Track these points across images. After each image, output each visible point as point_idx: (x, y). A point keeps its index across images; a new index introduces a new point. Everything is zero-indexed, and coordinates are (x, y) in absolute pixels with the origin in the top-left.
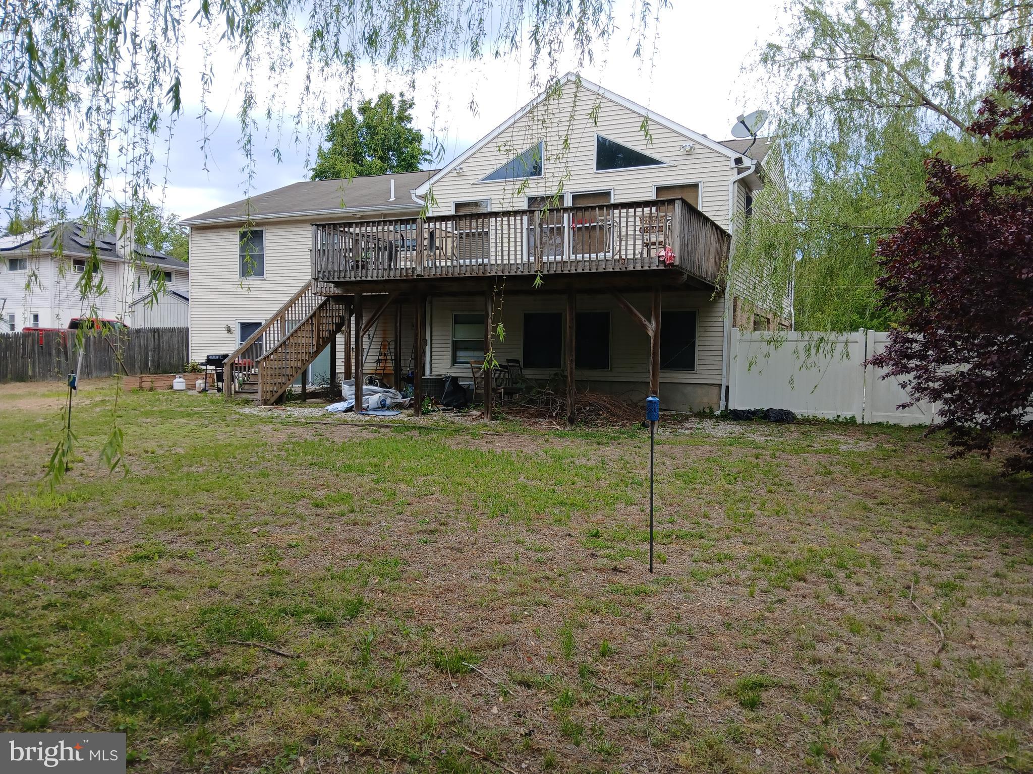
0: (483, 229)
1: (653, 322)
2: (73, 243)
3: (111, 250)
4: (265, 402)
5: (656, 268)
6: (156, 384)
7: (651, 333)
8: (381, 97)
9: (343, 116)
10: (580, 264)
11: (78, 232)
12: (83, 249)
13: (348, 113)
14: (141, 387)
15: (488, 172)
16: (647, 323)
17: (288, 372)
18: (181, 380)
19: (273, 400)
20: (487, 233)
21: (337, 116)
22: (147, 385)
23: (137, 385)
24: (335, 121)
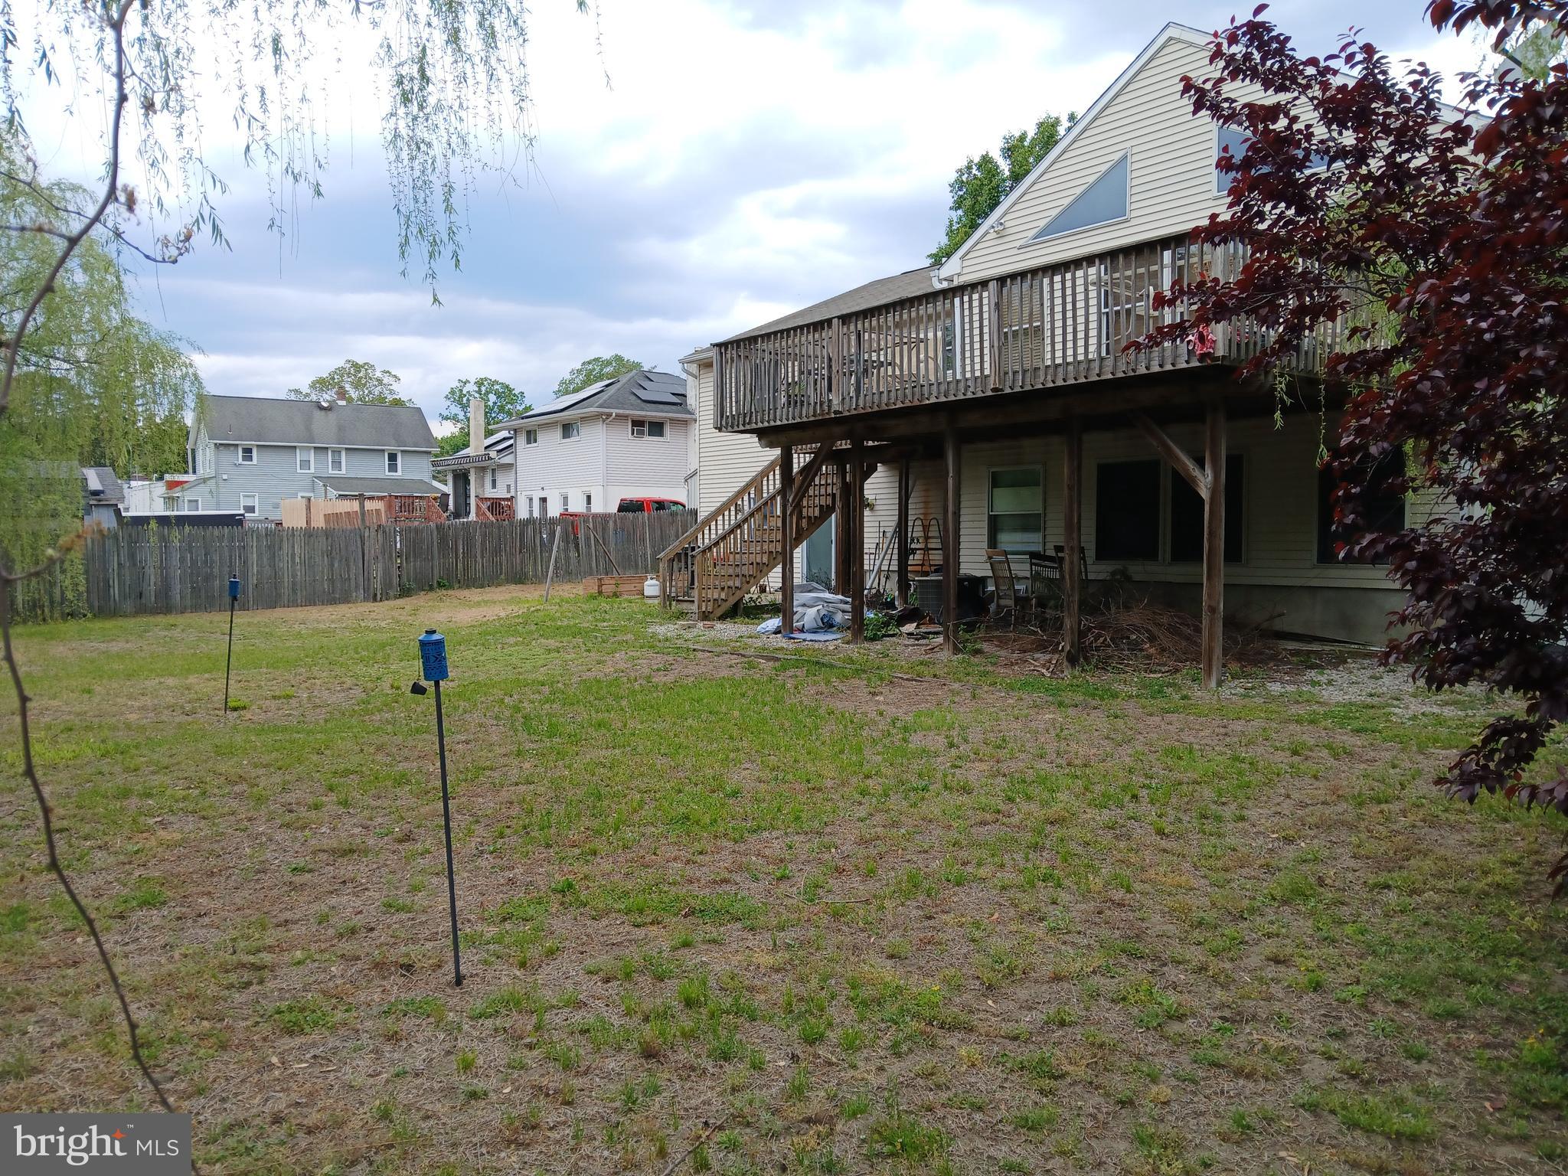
0: (1031, 323)
1: (1208, 471)
2: (634, 398)
3: (681, 404)
4: (705, 616)
5: (1185, 365)
6: (621, 588)
7: (1204, 493)
8: (1040, 125)
9: (979, 167)
10: (1060, 370)
11: (646, 384)
12: (643, 405)
13: (986, 160)
14: (600, 593)
15: (1042, 223)
16: (1196, 473)
17: (745, 570)
18: (654, 582)
19: (719, 612)
20: (1039, 330)
21: (969, 168)
22: (608, 589)
23: (595, 590)
24: (964, 178)
